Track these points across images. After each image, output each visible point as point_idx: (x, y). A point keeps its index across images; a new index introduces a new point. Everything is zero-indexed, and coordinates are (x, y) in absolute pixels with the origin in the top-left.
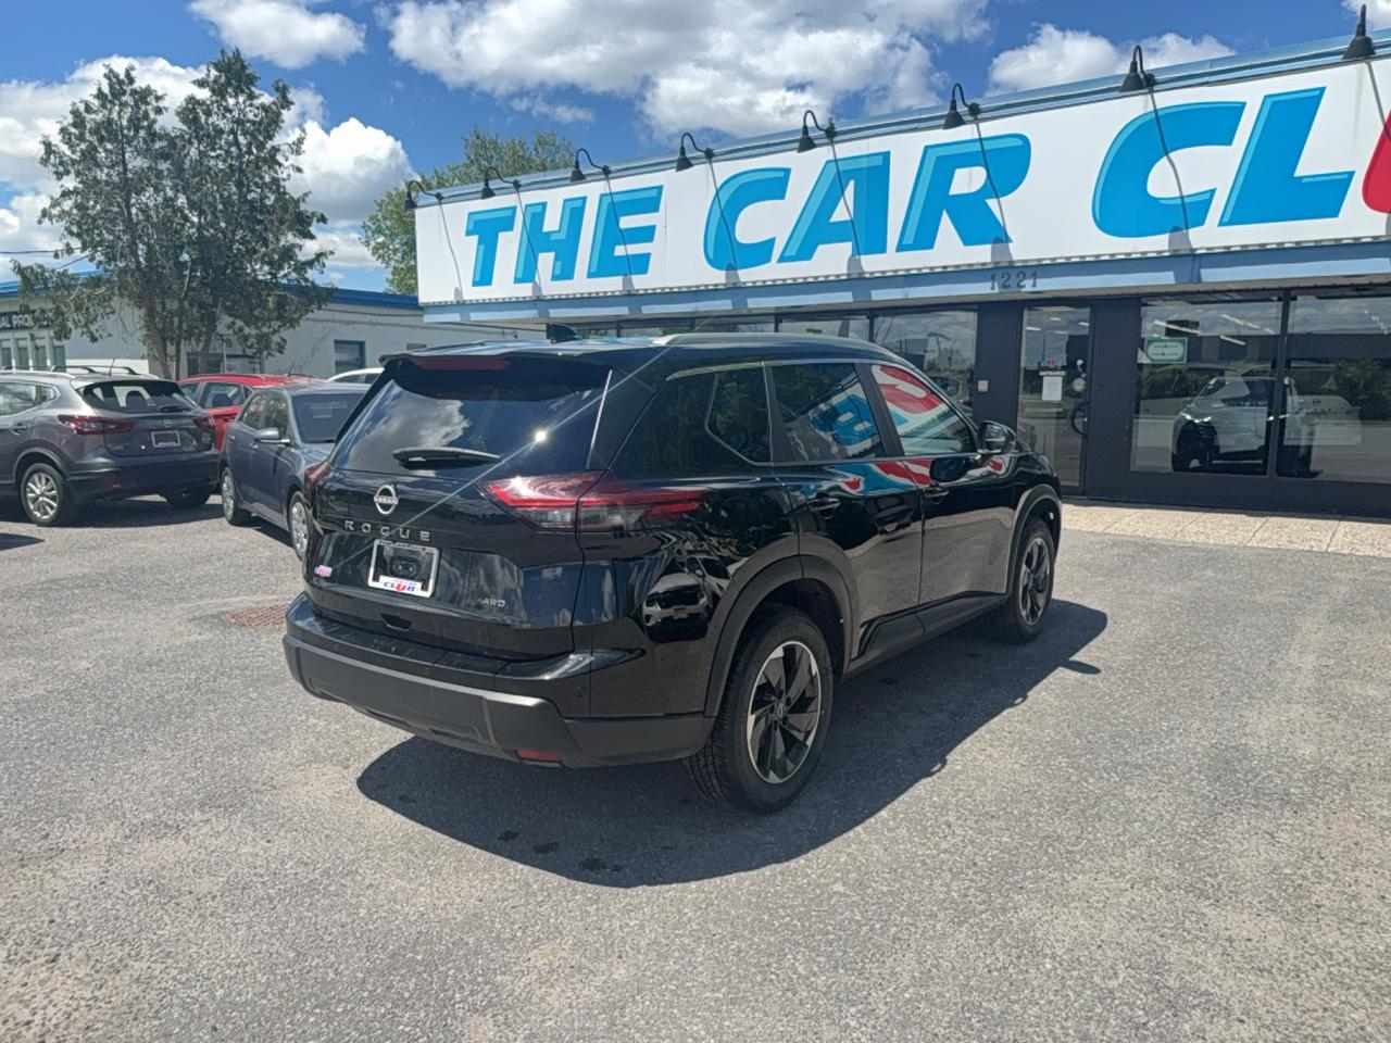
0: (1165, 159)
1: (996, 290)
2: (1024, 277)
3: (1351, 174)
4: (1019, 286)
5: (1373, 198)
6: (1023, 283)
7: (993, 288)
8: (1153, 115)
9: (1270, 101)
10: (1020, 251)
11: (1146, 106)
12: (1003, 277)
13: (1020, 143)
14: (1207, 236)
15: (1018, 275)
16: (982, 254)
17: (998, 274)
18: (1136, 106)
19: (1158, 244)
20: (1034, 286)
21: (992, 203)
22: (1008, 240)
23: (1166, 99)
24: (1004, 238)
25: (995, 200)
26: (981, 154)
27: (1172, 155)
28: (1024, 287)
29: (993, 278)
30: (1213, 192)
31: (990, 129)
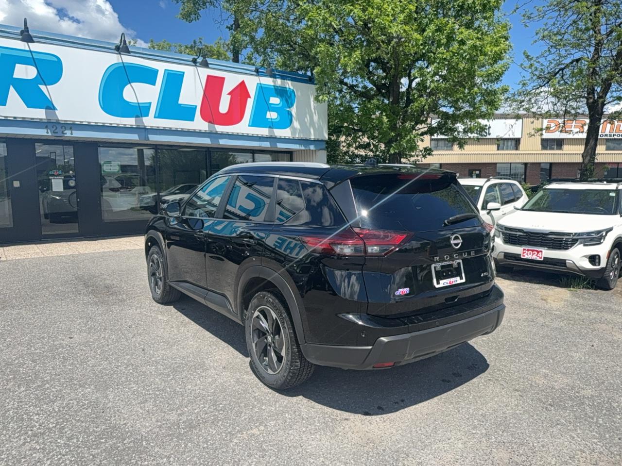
0: (129, 85)
1: (50, 134)
2: (66, 129)
3: (196, 106)
4: (63, 133)
5: (204, 117)
6: (65, 132)
7: (48, 133)
8: (122, 65)
9: (167, 72)
10: (63, 115)
11: (118, 60)
12: (53, 127)
13: (56, 59)
14: (150, 121)
15: (62, 128)
16: (39, 114)
17: (50, 126)
18: (113, 59)
19: (130, 122)
20: (72, 134)
21: (43, 87)
22: (54, 109)
23: (127, 59)
24: (52, 108)
25: (44, 86)
26: (31, 60)
27: (132, 84)
28: (66, 134)
29: (46, 127)
30: (150, 103)
31: (35, 47)
